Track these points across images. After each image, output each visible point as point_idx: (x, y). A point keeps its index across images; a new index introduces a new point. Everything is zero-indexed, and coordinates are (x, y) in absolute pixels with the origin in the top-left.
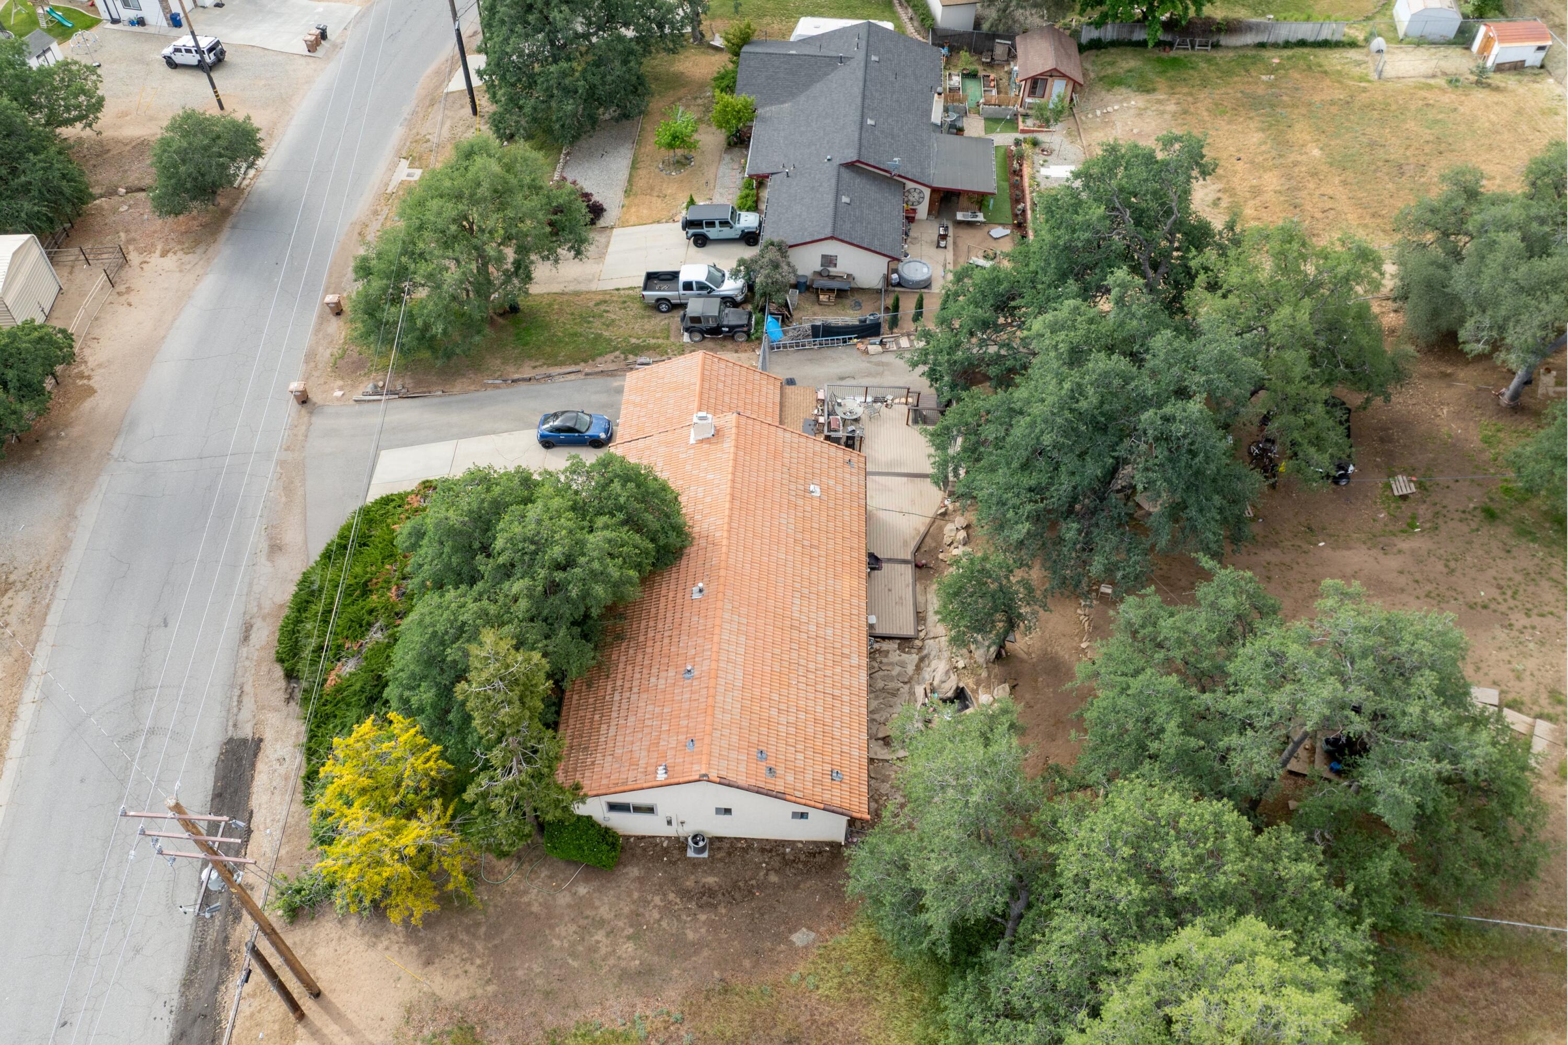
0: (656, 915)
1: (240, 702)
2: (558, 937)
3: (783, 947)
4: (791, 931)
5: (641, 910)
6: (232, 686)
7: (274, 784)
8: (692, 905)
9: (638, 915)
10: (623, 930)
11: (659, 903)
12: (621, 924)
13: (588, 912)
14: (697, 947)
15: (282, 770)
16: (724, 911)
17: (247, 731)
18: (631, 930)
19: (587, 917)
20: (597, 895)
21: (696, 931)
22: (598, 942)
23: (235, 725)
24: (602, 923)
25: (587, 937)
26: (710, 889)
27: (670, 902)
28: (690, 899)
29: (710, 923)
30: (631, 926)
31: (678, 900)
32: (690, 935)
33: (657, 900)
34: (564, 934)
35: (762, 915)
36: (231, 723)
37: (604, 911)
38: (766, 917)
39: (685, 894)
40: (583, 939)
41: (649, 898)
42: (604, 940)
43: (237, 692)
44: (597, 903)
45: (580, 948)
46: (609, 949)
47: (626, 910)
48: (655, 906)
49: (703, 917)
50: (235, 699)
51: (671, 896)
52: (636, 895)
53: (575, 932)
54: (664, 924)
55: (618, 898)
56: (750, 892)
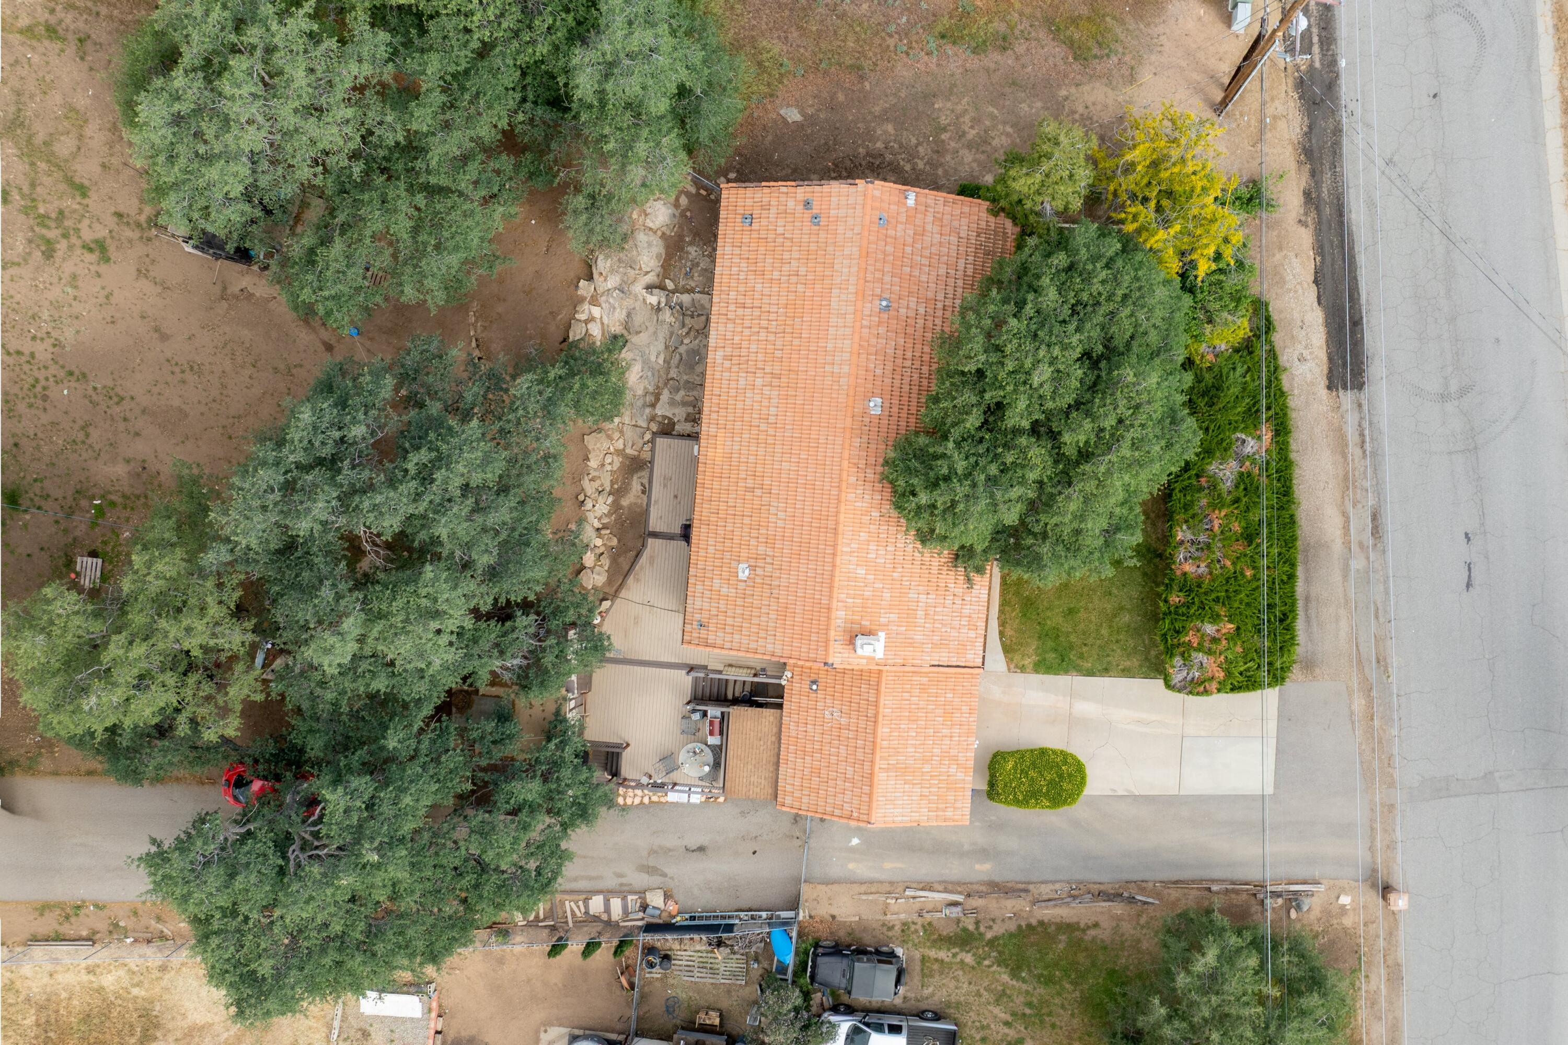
0: (920, 149)
1: (1362, 435)
2: (1008, 135)
3: (810, 111)
4: (799, 126)
5: (935, 157)
6: (1374, 454)
7: (1303, 333)
8: (889, 157)
9: (938, 152)
10: (950, 138)
11: (919, 161)
12: (953, 144)
13: (983, 157)
14: (884, 117)
15: (1300, 348)
16: (861, 150)
17: (1347, 398)
18: (943, 137)
19: (983, 152)
20: (975, 174)
21: (885, 132)
22: (972, 127)
23: (1360, 405)
24: (969, 146)
25: (982, 133)
26: (873, 171)
27: (909, 161)
28: (890, 164)
29: (874, 139)
30: (943, 141)
31: (902, 163)
32: (890, 128)
33: (921, 165)
34: (1003, 138)
35: (826, 143)
36: (1365, 408)
37: (968, 156)
38: (823, 141)
40: (985, 131)
41: (928, 168)
42: (967, 129)
43: (1368, 446)
44: (975, 165)
45: (988, 123)
46: (962, 120)
47: (948, 158)
48: (922, 159)
49: (879, 145)
50: (1368, 439)
51: (908, 167)
52: (940, 172)
53: (993, 138)
54: (914, 141)
55: (956, 170)
56: (836, 166)
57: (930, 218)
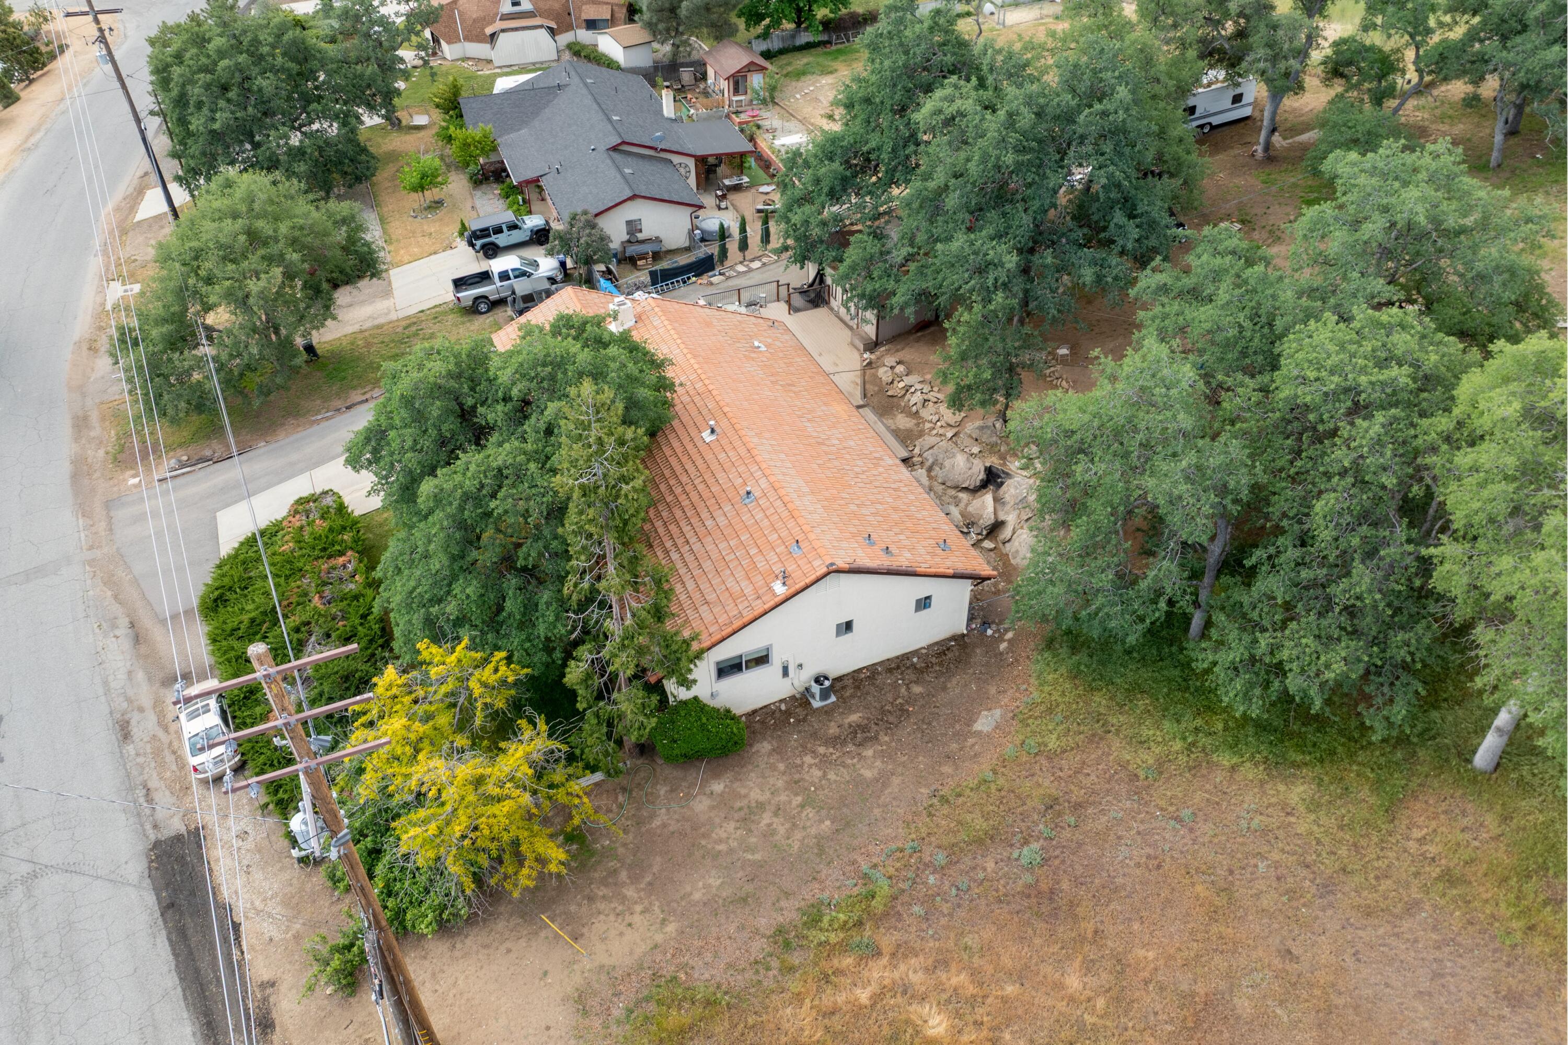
0: (819, 773)
1: (150, 800)
2: (720, 841)
3: (971, 741)
4: (970, 722)
5: (797, 777)
6: (131, 789)
8: (850, 747)
9: (796, 782)
10: (790, 802)
11: (813, 761)
12: (783, 798)
13: (738, 804)
14: (883, 780)
15: (249, 844)
16: (887, 739)
17: (177, 826)
18: (799, 799)
19: (741, 809)
20: (736, 785)
21: (871, 767)
22: (770, 825)
23: (155, 827)
24: (761, 806)
25: (753, 827)
26: (858, 726)
27: (824, 755)
28: (844, 743)
29: (881, 755)
30: (797, 795)
31: (831, 750)
32: (868, 774)
33: (808, 759)
34: (724, 835)
35: (929, 724)
36: (148, 827)
37: (756, 795)
38: (934, 724)
39: (835, 741)
40: (750, 831)
41: (798, 761)
42: (775, 820)
43: (141, 793)
44: (743, 791)
45: (753, 840)
46: (787, 826)
47: (780, 784)
48: (810, 766)
49: (869, 753)
50: (142, 800)
51: (822, 750)
52: (781, 767)
53: (737, 829)
54: (832, 776)
55: (764, 777)
56: (902, 710)
57: (748, 590)
